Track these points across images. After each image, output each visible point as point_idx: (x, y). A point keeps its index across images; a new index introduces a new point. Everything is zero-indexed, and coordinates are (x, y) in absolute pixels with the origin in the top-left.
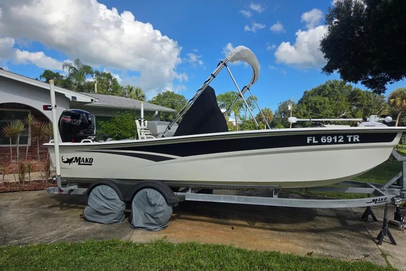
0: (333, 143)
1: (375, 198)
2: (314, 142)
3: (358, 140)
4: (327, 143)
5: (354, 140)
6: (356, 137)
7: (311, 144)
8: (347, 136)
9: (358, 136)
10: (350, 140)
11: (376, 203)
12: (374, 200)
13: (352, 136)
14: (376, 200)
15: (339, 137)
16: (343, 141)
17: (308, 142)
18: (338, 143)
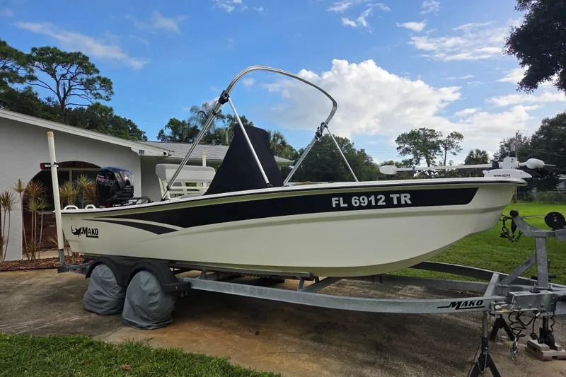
0: (369, 206)
1: (457, 300)
2: (342, 205)
3: (409, 202)
4: (360, 208)
5: (403, 202)
6: (405, 197)
7: (338, 208)
8: (391, 196)
9: (408, 196)
10: (395, 202)
11: (457, 308)
12: (453, 304)
13: (398, 195)
14: (460, 303)
15: (379, 197)
16: (384, 204)
17: (334, 206)
18: (377, 207)
